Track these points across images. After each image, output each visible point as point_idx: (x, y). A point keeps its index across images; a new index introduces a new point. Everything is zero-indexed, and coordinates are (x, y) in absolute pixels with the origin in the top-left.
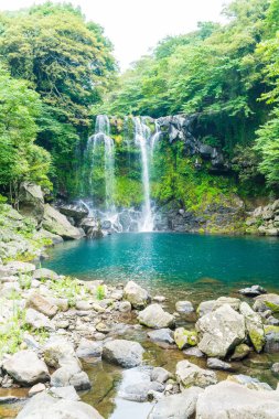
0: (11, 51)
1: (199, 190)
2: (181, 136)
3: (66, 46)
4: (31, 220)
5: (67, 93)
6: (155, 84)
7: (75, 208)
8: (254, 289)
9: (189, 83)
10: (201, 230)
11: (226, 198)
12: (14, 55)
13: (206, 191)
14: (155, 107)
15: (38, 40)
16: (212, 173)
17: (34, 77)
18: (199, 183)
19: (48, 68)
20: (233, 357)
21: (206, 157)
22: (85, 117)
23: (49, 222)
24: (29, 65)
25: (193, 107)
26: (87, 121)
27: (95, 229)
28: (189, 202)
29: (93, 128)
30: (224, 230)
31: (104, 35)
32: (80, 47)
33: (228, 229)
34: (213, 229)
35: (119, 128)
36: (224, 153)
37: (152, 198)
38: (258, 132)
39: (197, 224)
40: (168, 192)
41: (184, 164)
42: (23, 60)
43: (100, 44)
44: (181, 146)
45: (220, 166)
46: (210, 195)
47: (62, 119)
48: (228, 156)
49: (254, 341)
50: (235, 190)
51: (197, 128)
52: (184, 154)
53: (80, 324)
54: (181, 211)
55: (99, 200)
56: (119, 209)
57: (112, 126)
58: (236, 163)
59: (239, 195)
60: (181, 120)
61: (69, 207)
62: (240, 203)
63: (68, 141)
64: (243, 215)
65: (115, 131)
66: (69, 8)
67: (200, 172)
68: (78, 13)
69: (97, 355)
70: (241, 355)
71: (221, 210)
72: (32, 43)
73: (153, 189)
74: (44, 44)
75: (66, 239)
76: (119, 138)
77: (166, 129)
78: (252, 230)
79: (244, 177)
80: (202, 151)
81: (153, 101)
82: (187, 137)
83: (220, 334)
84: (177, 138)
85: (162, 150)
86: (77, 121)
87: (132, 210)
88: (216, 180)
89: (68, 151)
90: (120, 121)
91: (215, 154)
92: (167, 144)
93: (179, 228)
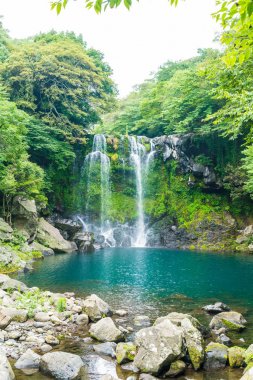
0: (14, 75)
1: (192, 207)
2: (175, 155)
3: (64, 71)
4: (24, 233)
5: (66, 113)
6: (153, 105)
7: (69, 223)
8: (217, 306)
9: (181, 105)
10: (192, 247)
11: (218, 216)
12: (16, 78)
13: (198, 208)
14: (152, 127)
15: (38, 65)
16: (204, 191)
17: (34, 98)
18: (192, 201)
19: (47, 90)
20: (167, 374)
21: (199, 176)
22: (82, 136)
23: (43, 235)
24: (29, 87)
25: (185, 127)
26: (84, 140)
27: (87, 243)
28: (181, 219)
29: (90, 146)
30: (215, 247)
31: (103, 61)
32: (78, 71)
33: (219, 246)
34: (203, 246)
35: (116, 146)
36: (216, 172)
37: (146, 214)
38: (244, 152)
39: (188, 241)
40: (162, 209)
41: (178, 182)
42: (24, 83)
43: (99, 69)
44: (174, 165)
45: (212, 184)
46: (202, 213)
47: (60, 138)
48: (219, 175)
49: (192, 358)
50: (227, 208)
51: (190, 148)
52: (177, 172)
53: (32, 336)
54: (174, 227)
55: (94, 215)
56: (114, 224)
57: (108, 144)
58: (227, 182)
59: (231, 213)
60: (175, 140)
61: (64, 222)
62: (232, 221)
63: (65, 158)
64: (234, 232)
65: (111, 149)
66: (71, 36)
67: (193, 190)
68: (79, 41)
69: (35, 366)
70: (176, 372)
71: (213, 227)
72: (32, 67)
73: (147, 205)
74: (43, 68)
75: (57, 252)
76: (115, 157)
77: (161, 148)
78: (242, 248)
79: (235, 196)
80: (195, 170)
81: (150, 121)
82: (181, 156)
83: (154, 350)
84: (171, 157)
85: (156, 168)
86: (74, 140)
87: (126, 226)
88: (209, 198)
89: (64, 167)
90: (116, 140)
91: (207, 172)
92: (161, 162)
93: (171, 245)
